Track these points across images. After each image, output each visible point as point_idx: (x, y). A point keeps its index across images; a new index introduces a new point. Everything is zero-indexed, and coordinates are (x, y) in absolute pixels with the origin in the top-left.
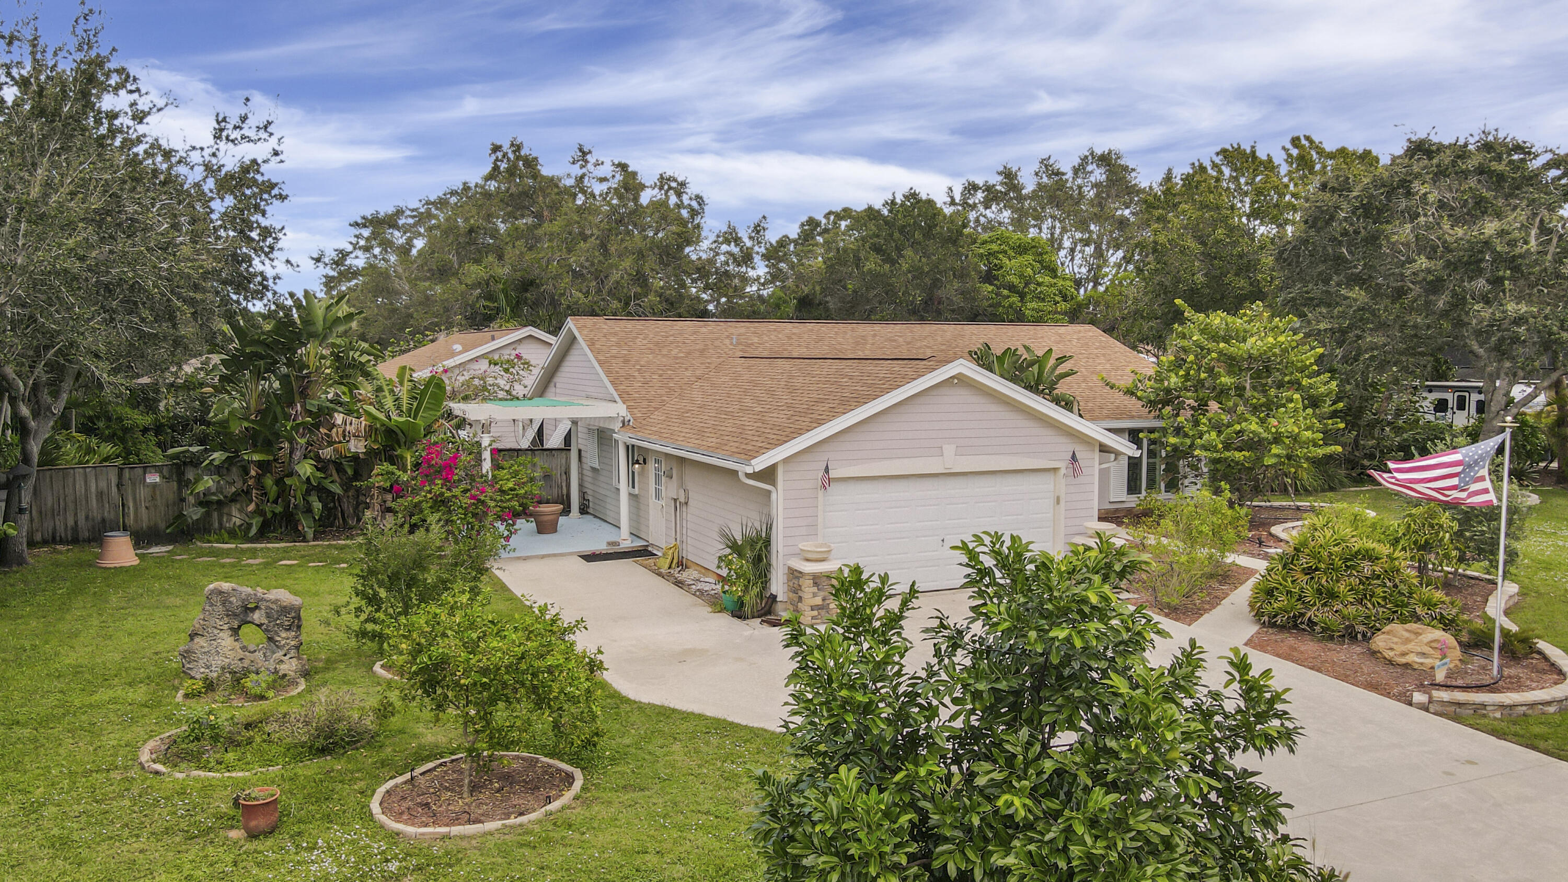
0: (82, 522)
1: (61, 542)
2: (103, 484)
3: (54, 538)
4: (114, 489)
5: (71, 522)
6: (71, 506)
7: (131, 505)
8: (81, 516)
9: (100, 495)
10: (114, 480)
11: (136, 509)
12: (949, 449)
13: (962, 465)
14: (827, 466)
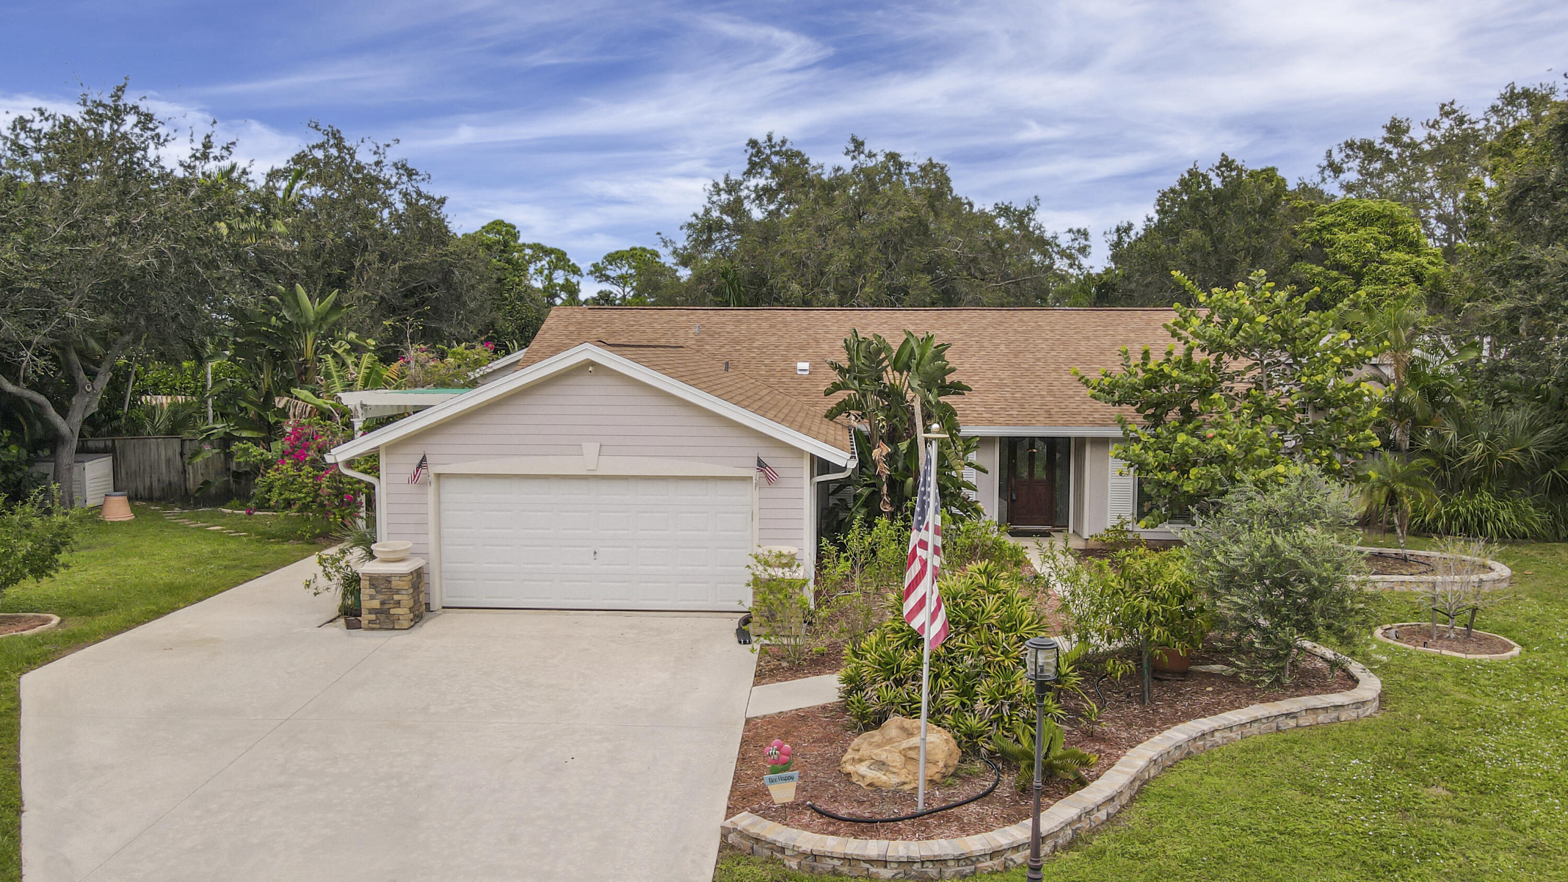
0: (155, 484)
1: (142, 499)
2: (170, 453)
3: (136, 496)
4: (178, 457)
5: (148, 483)
6: (148, 468)
7: (191, 471)
8: (155, 479)
9: (168, 461)
10: (178, 450)
11: (194, 477)
12: (591, 449)
13: (609, 466)
14: (424, 459)
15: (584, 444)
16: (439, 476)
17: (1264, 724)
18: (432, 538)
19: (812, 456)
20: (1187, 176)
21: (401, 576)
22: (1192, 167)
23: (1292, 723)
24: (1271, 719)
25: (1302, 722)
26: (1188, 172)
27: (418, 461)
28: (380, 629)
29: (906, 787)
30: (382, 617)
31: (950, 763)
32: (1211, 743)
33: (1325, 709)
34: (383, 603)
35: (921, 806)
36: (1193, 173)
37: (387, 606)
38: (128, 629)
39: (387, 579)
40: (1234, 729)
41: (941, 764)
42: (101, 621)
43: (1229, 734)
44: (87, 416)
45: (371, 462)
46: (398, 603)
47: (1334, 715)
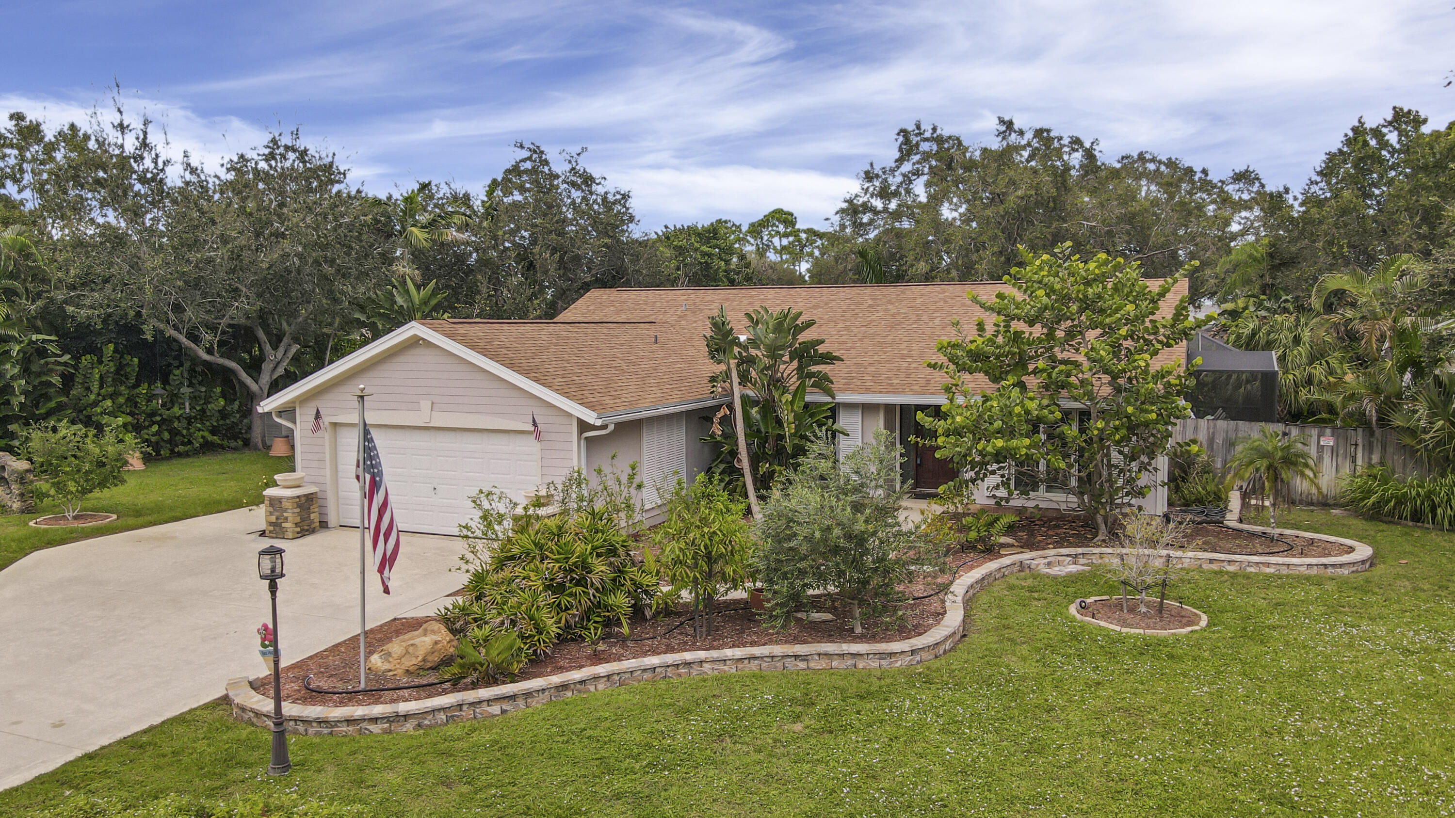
12: (426, 405)
13: (438, 420)
14: (318, 411)
15: (421, 402)
16: (335, 425)
17: (766, 662)
18: (328, 472)
19: (578, 418)
20: (1351, 134)
21: (288, 498)
22: (1357, 124)
23: (802, 665)
24: (776, 659)
25: (812, 665)
26: (1353, 129)
27: (315, 413)
28: (276, 538)
29: (391, 673)
30: (277, 529)
31: (430, 658)
32: (698, 672)
33: (842, 656)
34: (277, 519)
35: (363, 686)
36: (1359, 131)
37: (280, 521)
38: (145, 527)
39: (279, 500)
40: (728, 662)
41: (420, 658)
42: (141, 520)
43: (721, 666)
44: (275, 377)
45: (288, 412)
46: (286, 518)
47: (850, 662)
